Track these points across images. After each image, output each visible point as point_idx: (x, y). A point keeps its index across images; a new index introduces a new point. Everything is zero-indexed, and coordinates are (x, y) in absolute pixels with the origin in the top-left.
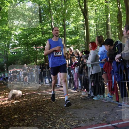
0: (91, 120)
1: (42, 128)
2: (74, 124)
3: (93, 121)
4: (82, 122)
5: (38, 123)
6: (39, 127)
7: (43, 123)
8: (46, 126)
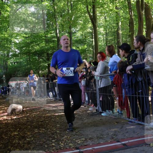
0: (98, 138)
1: (45, 146)
2: (80, 142)
3: (101, 139)
4: (89, 140)
5: (40, 141)
6: (42, 145)
7: (46, 141)
8: (49, 144)
